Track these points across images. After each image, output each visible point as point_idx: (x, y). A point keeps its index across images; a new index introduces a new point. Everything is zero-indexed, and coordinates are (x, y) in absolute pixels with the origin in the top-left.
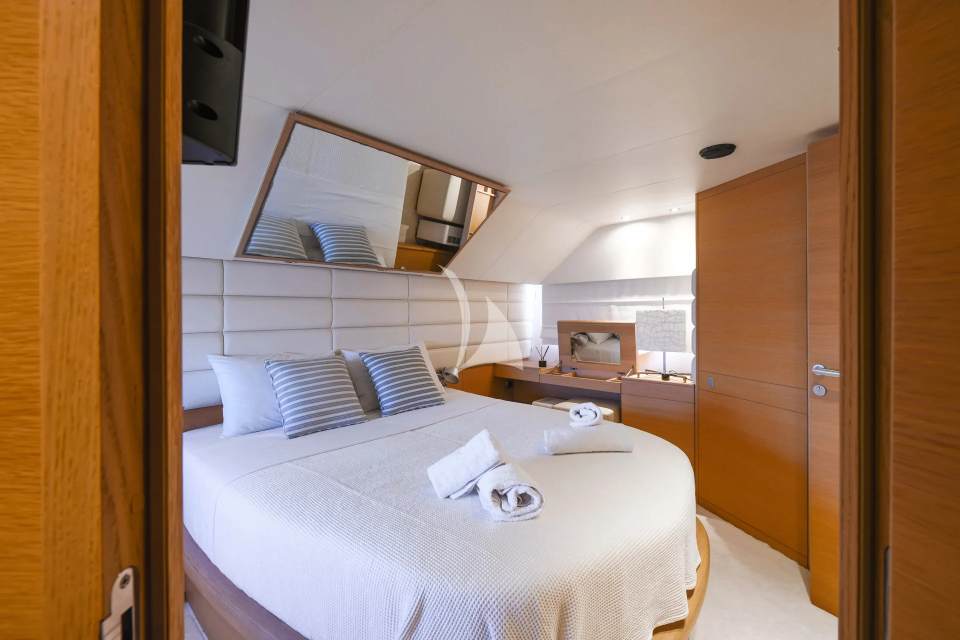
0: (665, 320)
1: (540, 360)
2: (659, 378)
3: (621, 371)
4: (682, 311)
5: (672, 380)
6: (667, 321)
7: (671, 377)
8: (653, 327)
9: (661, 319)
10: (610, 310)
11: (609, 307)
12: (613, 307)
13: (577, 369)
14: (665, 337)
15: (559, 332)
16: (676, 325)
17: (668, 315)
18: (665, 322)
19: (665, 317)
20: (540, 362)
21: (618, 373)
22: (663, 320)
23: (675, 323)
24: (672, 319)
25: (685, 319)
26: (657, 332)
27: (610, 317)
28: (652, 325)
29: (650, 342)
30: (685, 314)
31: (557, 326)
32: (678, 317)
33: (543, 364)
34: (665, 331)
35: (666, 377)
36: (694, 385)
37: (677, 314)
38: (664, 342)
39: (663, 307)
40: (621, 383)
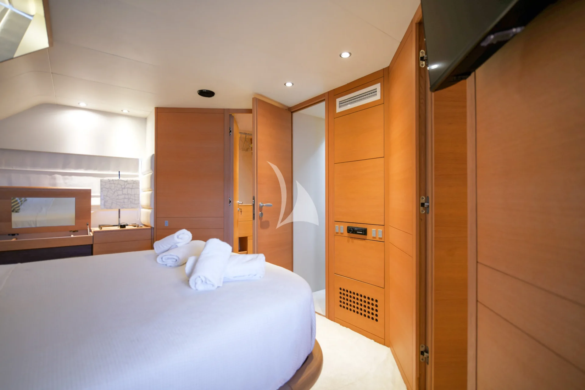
0: (125, 187)
2: (117, 229)
3: (74, 230)
4: (137, 181)
5: (128, 228)
6: (126, 187)
7: (126, 226)
8: (115, 191)
9: (121, 186)
10: (55, 179)
11: (53, 176)
12: (57, 176)
13: (18, 234)
14: (125, 198)
16: (133, 190)
17: (127, 183)
18: (124, 188)
19: (125, 184)
21: (70, 231)
22: (123, 187)
23: (132, 189)
24: (130, 186)
25: (139, 186)
26: (118, 195)
27: (55, 185)
28: (114, 191)
29: (112, 203)
30: (139, 183)
32: (134, 185)
34: (125, 194)
35: (123, 226)
36: (152, 227)
37: (134, 183)
38: (124, 202)
39: (119, 178)
40: (93, 236)
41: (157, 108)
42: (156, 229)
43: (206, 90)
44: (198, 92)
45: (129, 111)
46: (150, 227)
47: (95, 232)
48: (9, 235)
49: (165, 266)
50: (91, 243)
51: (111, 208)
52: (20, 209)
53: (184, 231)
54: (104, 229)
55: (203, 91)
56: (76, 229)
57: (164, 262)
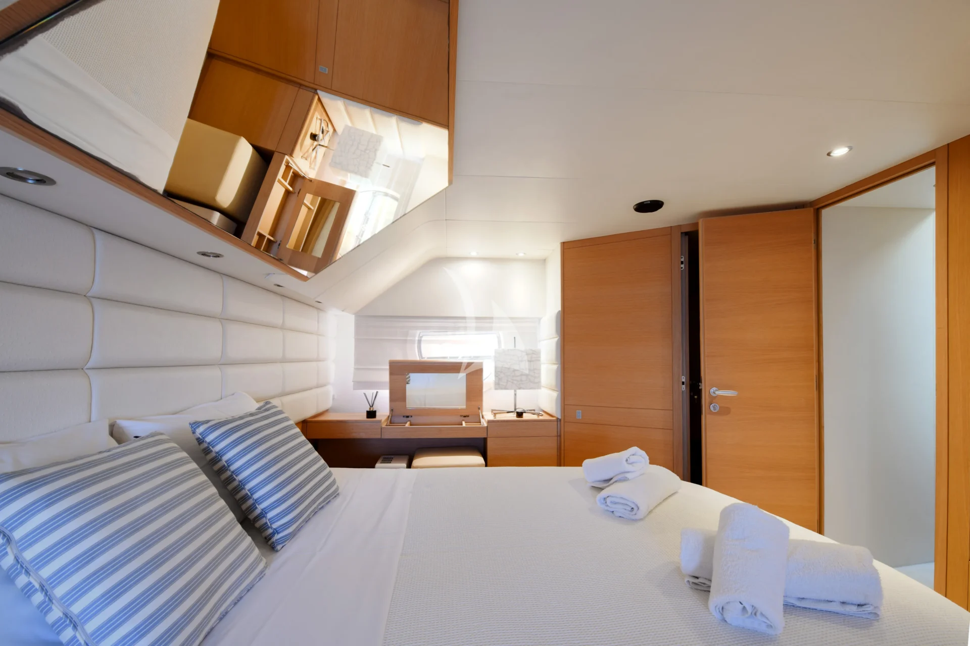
0: (522, 358)
1: (368, 410)
2: (513, 417)
3: (465, 414)
4: (538, 350)
5: (526, 416)
6: (524, 359)
7: (524, 414)
9: (518, 357)
13: (411, 416)
14: (523, 375)
15: (391, 374)
16: (533, 363)
17: (525, 353)
18: (522, 361)
19: (522, 355)
20: (368, 412)
21: (461, 416)
22: (520, 359)
24: (529, 358)
25: (540, 357)
26: (514, 371)
29: (508, 381)
30: (540, 353)
31: (388, 367)
32: (534, 356)
33: (371, 414)
34: (523, 369)
35: (520, 415)
36: (558, 419)
37: (533, 353)
38: (521, 380)
39: (515, 347)
40: (487, 427)
41: (564, 243)
42: (564, 422)
43: (650, 201)
44: (635, 207)
45: (524, 254)
46: (554, 418)
47: (489, 422)
48: (404, 416)
49: (611, 513)
50: (484, 436)
51: (506, 388)
52: (411, 381)
53: (635, 449)
54: (500, 417)
55: (645, 203)
56: (467, 414)
57: (607, 506)
